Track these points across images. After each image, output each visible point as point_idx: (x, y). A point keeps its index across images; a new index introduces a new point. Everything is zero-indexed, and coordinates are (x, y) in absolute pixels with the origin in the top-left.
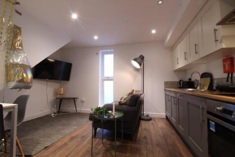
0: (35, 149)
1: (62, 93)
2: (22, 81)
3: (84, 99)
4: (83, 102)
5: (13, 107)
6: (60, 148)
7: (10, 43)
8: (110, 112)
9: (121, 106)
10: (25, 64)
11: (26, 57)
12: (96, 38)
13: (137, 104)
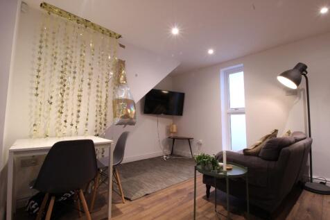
0: (137, 194)
1: (175, 130)
2: (127, 116)
3: (201, 141)
4: (200, 144)
5: (109, 144)
6: (161, 200)
7: (116, 78)
8: (220, 164)
9: (247, 157)
10: (129, 98)
11: (129, 91)
12: (211, 52)
13: (280, 158)
